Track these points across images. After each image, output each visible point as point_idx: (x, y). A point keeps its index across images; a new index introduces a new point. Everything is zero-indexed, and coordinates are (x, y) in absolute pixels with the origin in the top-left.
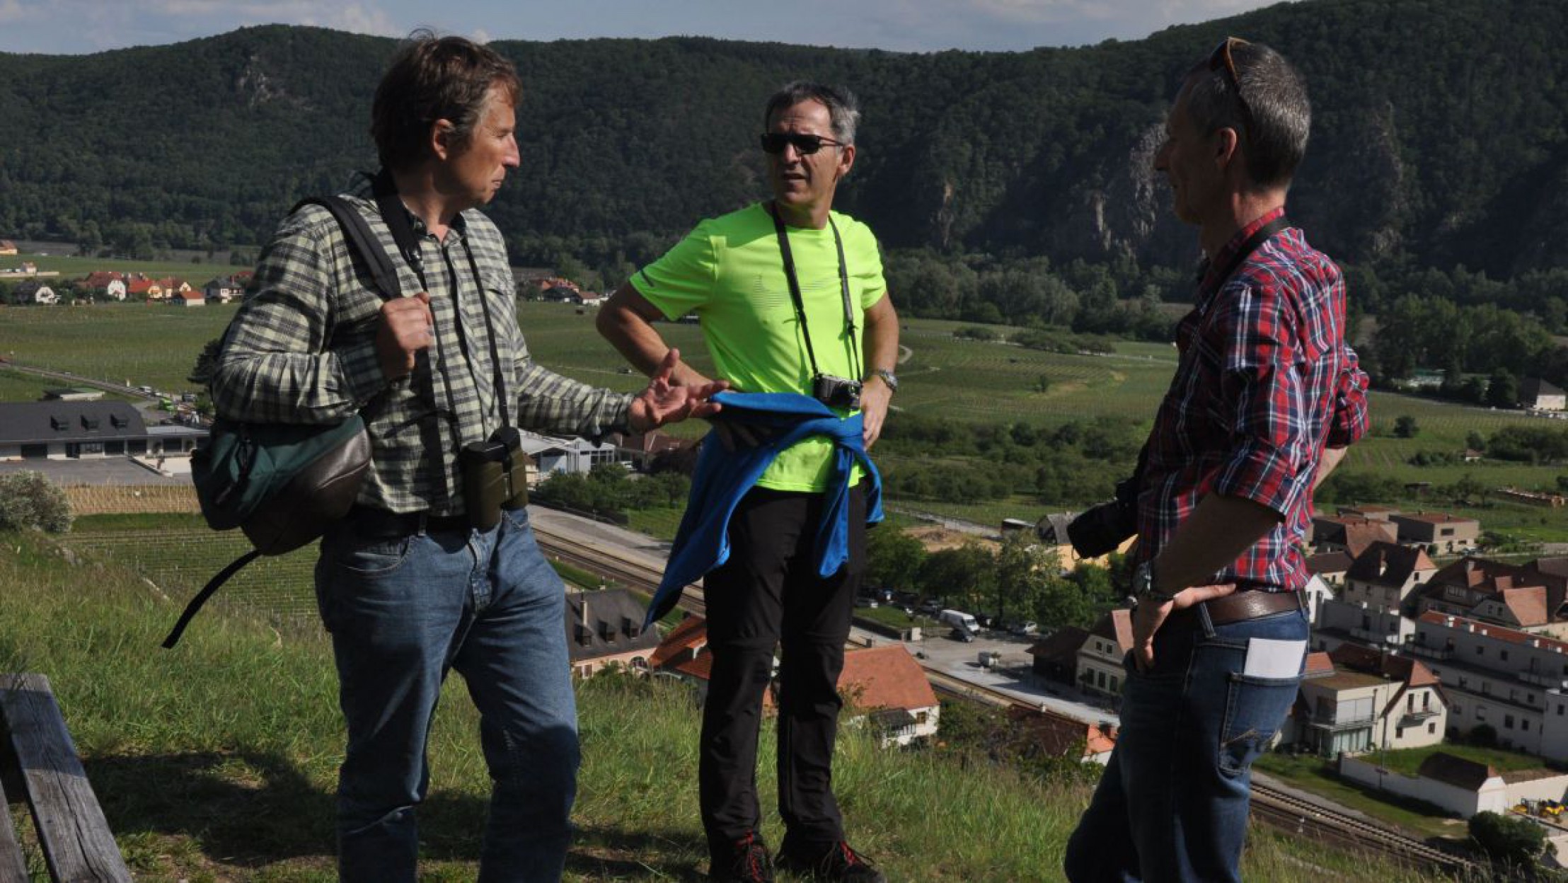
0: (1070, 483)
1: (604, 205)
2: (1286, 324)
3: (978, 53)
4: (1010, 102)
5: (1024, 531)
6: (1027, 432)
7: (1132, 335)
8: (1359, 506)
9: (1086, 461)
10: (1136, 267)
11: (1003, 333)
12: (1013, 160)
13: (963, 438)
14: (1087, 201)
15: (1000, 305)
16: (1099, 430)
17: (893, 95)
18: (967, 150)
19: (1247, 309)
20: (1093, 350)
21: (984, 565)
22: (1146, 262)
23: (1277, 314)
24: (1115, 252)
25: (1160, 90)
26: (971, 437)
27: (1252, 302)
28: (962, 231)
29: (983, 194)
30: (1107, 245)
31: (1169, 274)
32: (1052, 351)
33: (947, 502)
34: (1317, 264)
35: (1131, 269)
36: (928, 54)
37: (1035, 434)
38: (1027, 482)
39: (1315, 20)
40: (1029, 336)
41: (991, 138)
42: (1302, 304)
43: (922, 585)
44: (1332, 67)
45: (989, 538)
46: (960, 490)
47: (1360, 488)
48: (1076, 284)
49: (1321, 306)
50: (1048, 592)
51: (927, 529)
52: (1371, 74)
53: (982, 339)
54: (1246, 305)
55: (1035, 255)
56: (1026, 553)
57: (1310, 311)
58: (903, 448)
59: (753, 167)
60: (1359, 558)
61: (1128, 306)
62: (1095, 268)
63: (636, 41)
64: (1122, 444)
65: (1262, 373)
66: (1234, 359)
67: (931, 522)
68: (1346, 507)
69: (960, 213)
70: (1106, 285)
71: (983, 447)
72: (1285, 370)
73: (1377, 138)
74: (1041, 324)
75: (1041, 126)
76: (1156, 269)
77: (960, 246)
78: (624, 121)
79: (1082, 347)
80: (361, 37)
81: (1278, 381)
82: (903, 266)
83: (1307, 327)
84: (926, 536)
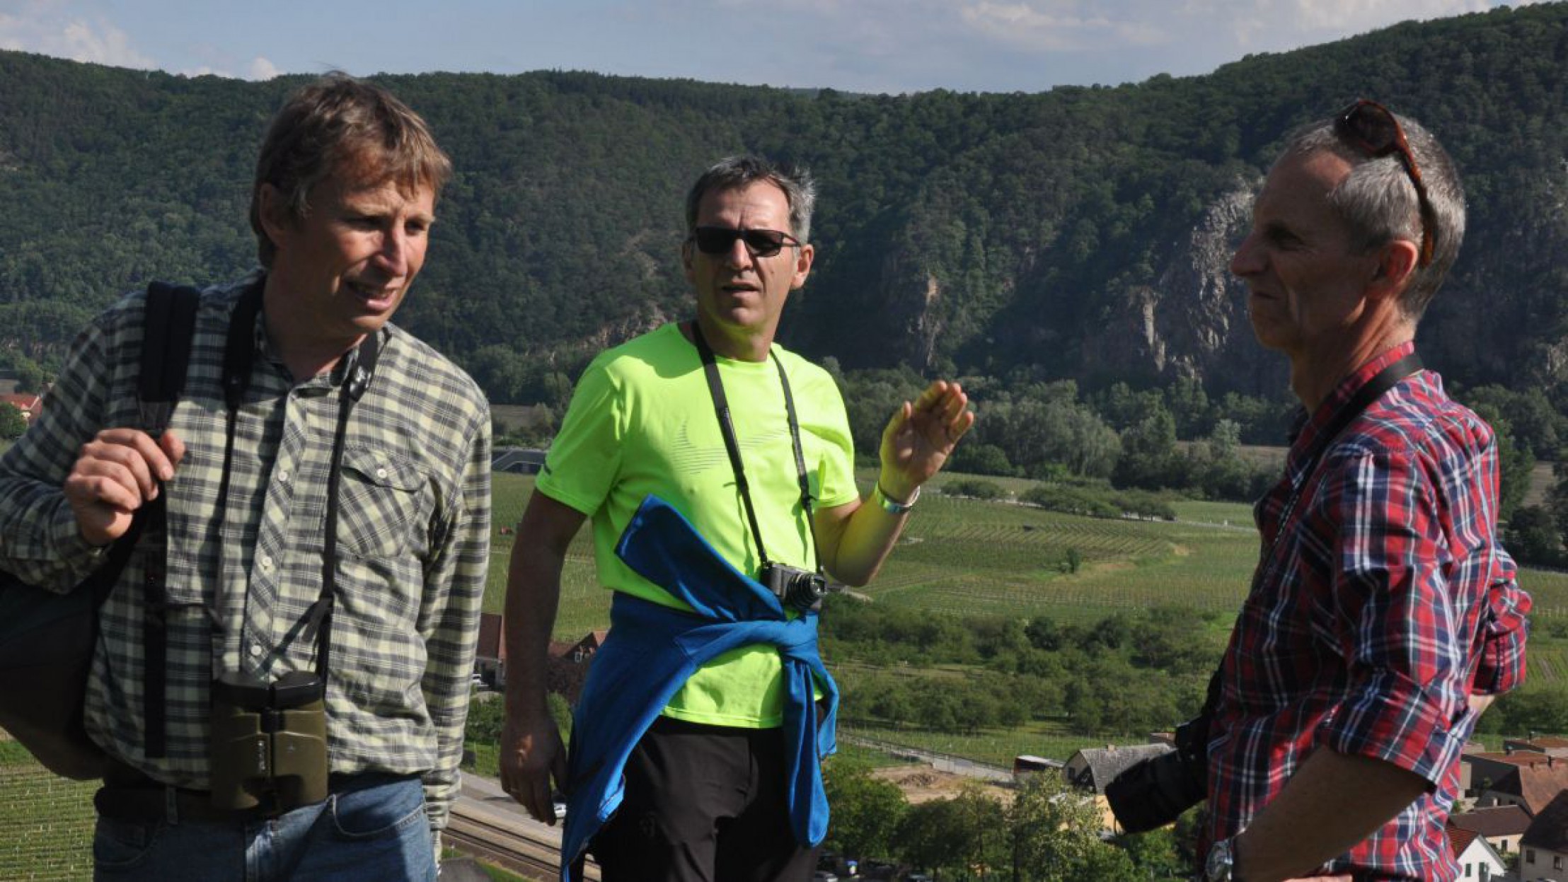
0: (1112, 704)
1: (442, 308)
2: (1423, 505)
3: (974, 94)
4: (1019, 163)
5: (1048, 773)
6: (1049, 630)
7: (1199, 492)
8: (1537, 738)
9: (1136, 673)
10: (1203, 395)
11: (1014, 489)
12: (1025, 244)
13: (957, 639)
14: (1131, 302)
15: (1007, 448)
16: (1154, 627)
17: (852, 154)
18: (959, 230)
19: (1370, 486)
20: (1142, 513)
21: (991, 824)
22: (1216, 388)
23: (1411, 493)
24: (1169, 377)
25: (1232, 145)
26: (968, 638)
27: (1376, 477)
28: (952, 344)
29: (982, 292)
30: (1160, 363)
31: (1251, 405)
32: (1084, 514)
33: (934, 731)
34: (1465, 423)
35: (1195, 398)
36: (903, 96)
37: (1060, 633)
38: (1051, 701)
39: (1453, 45)
40: (1050, 493)
41: (992, 214)
42: (1443, 479)
43: (901, 852)
44: (1480, 112)
45: (997, 783)
46: (954, 713)
47: (1538, 711)
48: (1116, 419)
49: (1470, 483)
50: (1085, 862)
51: (906, 770)
52: (1536, 122)
53: (984, 497)
54: (1366, 478)
55: (1058, 378)
56: (1051, 805)
57: (1454, 488)
58: (870, 654)
59: (654, 254)
60: (1542, 813)
61: (1191, 451)
62: (1143, 396)
63: (487, 76)
64: (1188, 647)
65: (1395, 578)
66: (1352, 556)
67: (914, 760)
68: (1517, 739)
69: (950, 319)
70: (1160, 421)
71: (987, 652)
72: (1427, 574)
73: (1548, 211)
74: (1068, 476)
75: (1063, 196)
76: (1232, 397)
77: (951, 365)
78: (471, 189)
79: (1126, 509)
80: (90, 67)
81: (1419, 591)
82: (868, 394)
83: (1451, 512)
84: (906, 781)
